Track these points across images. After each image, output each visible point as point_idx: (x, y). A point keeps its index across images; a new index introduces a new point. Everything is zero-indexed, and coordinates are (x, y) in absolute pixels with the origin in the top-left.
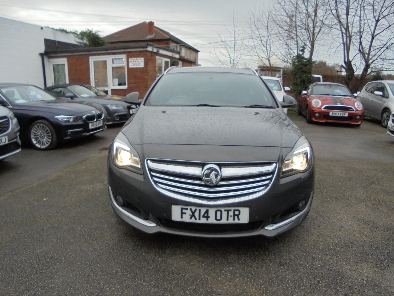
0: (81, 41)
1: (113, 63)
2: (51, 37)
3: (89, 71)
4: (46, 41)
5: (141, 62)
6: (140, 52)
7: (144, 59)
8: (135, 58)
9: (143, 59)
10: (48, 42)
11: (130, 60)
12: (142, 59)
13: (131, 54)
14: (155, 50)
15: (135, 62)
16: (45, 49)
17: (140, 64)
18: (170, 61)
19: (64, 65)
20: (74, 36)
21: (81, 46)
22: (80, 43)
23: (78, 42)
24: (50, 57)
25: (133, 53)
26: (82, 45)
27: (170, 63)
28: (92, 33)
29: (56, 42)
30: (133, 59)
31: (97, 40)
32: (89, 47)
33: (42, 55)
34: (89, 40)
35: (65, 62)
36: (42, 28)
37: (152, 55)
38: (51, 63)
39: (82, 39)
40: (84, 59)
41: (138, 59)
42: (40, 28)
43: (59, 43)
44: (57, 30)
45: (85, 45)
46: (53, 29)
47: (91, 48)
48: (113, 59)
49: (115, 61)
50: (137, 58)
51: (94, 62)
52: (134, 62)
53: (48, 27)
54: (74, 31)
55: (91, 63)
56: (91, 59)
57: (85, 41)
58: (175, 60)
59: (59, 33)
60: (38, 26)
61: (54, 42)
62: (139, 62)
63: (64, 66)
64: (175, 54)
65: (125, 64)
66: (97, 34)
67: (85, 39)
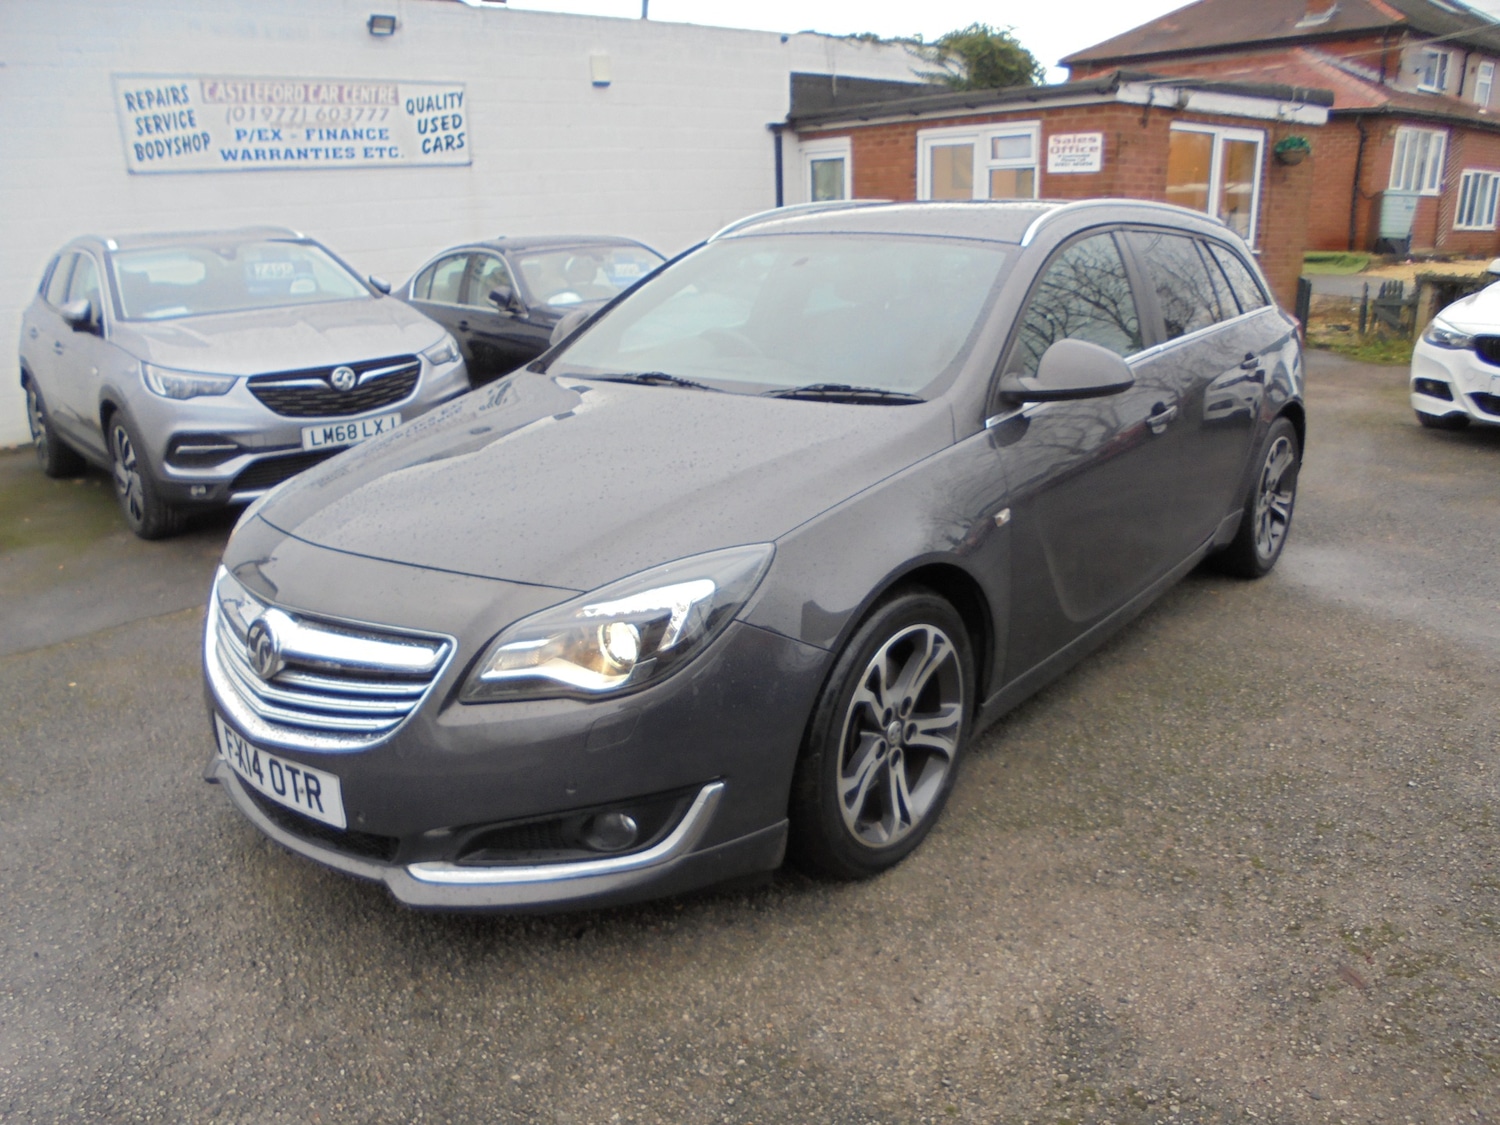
0: (934, 69)
1: (994, 156)
2: (816, 65)
3: (915, 183)
4: (797, 79)
5: (1091, 149)
6: (1093, 108)
7: (1106, 136)
8: (1070, 136)
9: (1099, 137)
10: (802, 84)
11: (1052, 140)
12: (1094, 140)
13: (1055, 119)
14: (1165, 97)
15: (1071, 148)
16: (793, 106)
17: (1088, 160)
18: (1266, 141)
19: (841, 160)
20: (909, 52)
21: (935, 86)
22: (931, 76)
23: (921, 75)
24: (805, 136)
25: (1065, 116)
26: (940, 82)
27: (1265, 149)
28: (989, 34)
29: (834, 79)
30: (1063, 137)
31: (1000, 62)
32: (968, 90)
33: (776, 129)
34: (968, 65)
35: (845, 151)
36: (784, 39)
37: (1144, 122)
38: (806, 154)
39: (941, 60)
40: (901, 139)
41: (1080, 140)
42: (778, 39)
43: (845, 81)
44: (841, 38)
45: (954, 83)
46: (829, 36)
47: (975, 93)
48: (993, 139)
49: (1001, 146)
50: (1080, 136)
51: (933, 149)
52: (1067, 152)
53: (812, 32)
54: (910, 36)
55: (924, 153)
56: (925, 139)
57: (956, 68)
58: (1293, 135)
59: (847, 48)
60: (772, 34)
61: (825, 80)
62: (1082, 149)
63: (843, 166)
64: (1298, 106)
65: (1033, 161)
66: (1006, 37)
67: (953, 62)
